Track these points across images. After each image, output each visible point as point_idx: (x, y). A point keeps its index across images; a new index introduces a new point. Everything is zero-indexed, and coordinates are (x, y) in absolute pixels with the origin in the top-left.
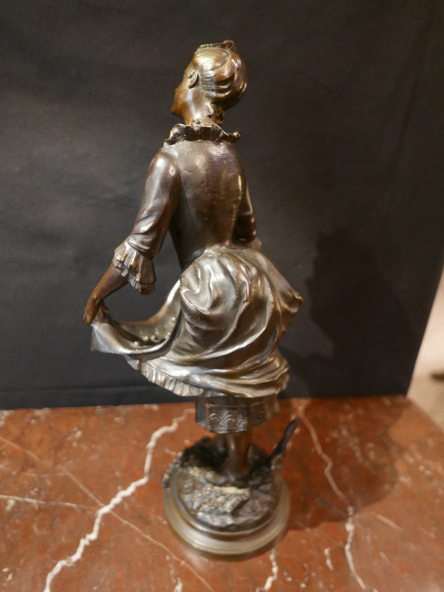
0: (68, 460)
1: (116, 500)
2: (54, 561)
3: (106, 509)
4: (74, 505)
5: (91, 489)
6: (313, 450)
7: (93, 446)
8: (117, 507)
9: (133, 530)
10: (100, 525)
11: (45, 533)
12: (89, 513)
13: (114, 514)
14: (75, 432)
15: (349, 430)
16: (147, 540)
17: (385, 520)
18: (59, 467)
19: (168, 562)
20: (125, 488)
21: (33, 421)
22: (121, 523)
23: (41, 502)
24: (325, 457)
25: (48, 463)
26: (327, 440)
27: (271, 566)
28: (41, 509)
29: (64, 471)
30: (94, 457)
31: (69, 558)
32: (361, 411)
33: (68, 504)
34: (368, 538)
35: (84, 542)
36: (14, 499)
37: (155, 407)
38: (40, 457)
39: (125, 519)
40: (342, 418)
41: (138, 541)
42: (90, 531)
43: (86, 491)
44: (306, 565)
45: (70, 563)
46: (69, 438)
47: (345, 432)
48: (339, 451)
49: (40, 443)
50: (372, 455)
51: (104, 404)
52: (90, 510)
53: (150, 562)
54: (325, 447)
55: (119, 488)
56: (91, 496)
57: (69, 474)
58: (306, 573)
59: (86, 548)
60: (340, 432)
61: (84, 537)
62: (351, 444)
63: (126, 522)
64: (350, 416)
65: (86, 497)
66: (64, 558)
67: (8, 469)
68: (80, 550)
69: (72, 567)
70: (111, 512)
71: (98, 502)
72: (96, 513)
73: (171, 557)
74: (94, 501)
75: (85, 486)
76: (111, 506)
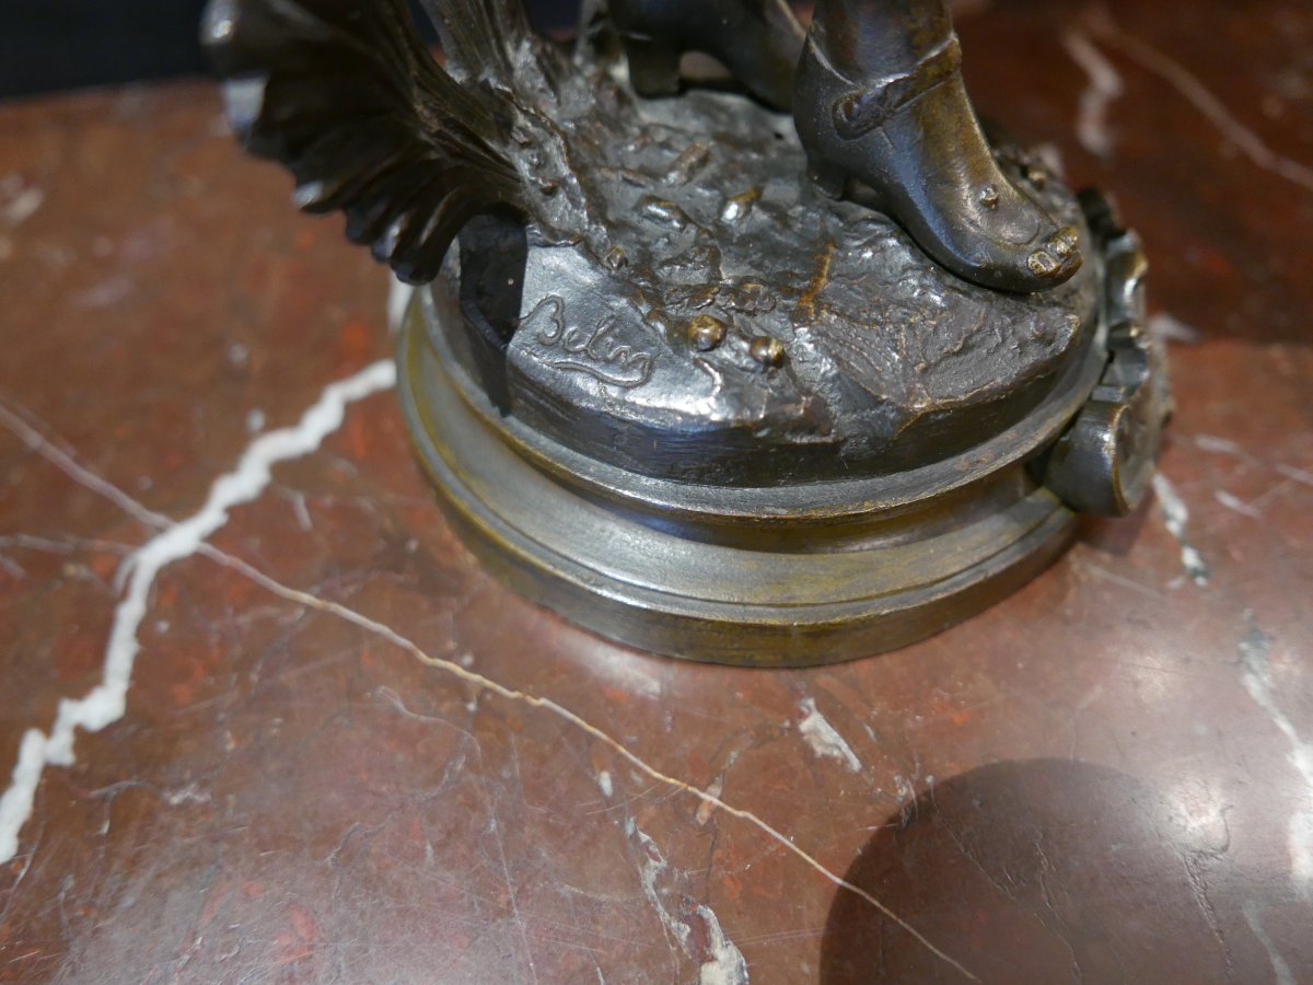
1: (244, 482)
3: (181, 540)
5: (86, 446)
6: (1226, 151)
7: (99, 244)
10: (143, 631)
13: (225, 558)
16: (458, 688)
20: (286, 415)
26: (1273, 107)
30: (102, 295)
35: (39, 753)
39: (304, 588)
40: (1287, 23)
41: (396, 701)
42: (84, 675)
43: (62, 457)
52: (79, 556)
54: (1275, 136)
55: (257, 420)
56: (91, 478)
59: (51, 783)
61: (47, 727)
63: (310, 599)
65: (62, 484)
70: (208, 549)
71: (131, 505)
72: (125, 569)
73: (621, 770)
74: (103, 505)
75: (50, 438)
76: (211, 517)
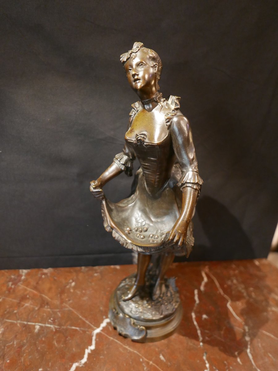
0: (69, 300)
1: (104, 325)
2: (71, 364)
3: (98, 331)
4: (77, 328)
5: (86, 318)
6: (218, 292)
7: (84, 291)
8: (104, 329)
9: (116, 343)
10: (96, 340)
11: (62, 346)
12: (87, 332)
13: (103, 333)
14: (71, 283)
15: (237, 280)
16: (127, 349)
17: (268, 334)
18: (64, 304)
19: (142, 363)
21: (43, 276)
22: (109, 339)
23: (56, 327)
24: (226, 296)
25: (57, 302)
26: (225, 286)
27: (205, 363)
28: (57, 331)
29: (68, 307)
30: (85, 298)
31: (80, 361)
32: (242, 269)
33: (73, 328)
34: (260, 345)
35: (87, 351)
36: (39, 325)
37: (118, 267)
38: (51, 298)
39: (111, 337)
40: (231, 272)
41: (121, 350)
42: (90, 344)
43: (84, 319)
44: (225, 362)
45: (81, 365)
46: (68, 287)
47: (235, 281)
48: (233, 292)
49: (50, 289)
50: (253, 295)
51: (86, 265)
52: (88, 331)
53: (131, 363)
54: (225, 291)
56: (87, 322)
57: (71, 309)
58: (227, 367)
59: (89, 354)
60: (232, 281)
61: (87, 348)
62: (240, 289)
63: (112, 338)
64: (237, 272)
65: (84, 322)
66: (77, 362)
67: (32, 306)
68: (86, 356)
69: (82, 367)
70: (102, 332)
71: (92, 326)
72: (92, 333)
73: (143, 359)
74: (89, 326)
75: (82, 316)
76: (101, 328)
